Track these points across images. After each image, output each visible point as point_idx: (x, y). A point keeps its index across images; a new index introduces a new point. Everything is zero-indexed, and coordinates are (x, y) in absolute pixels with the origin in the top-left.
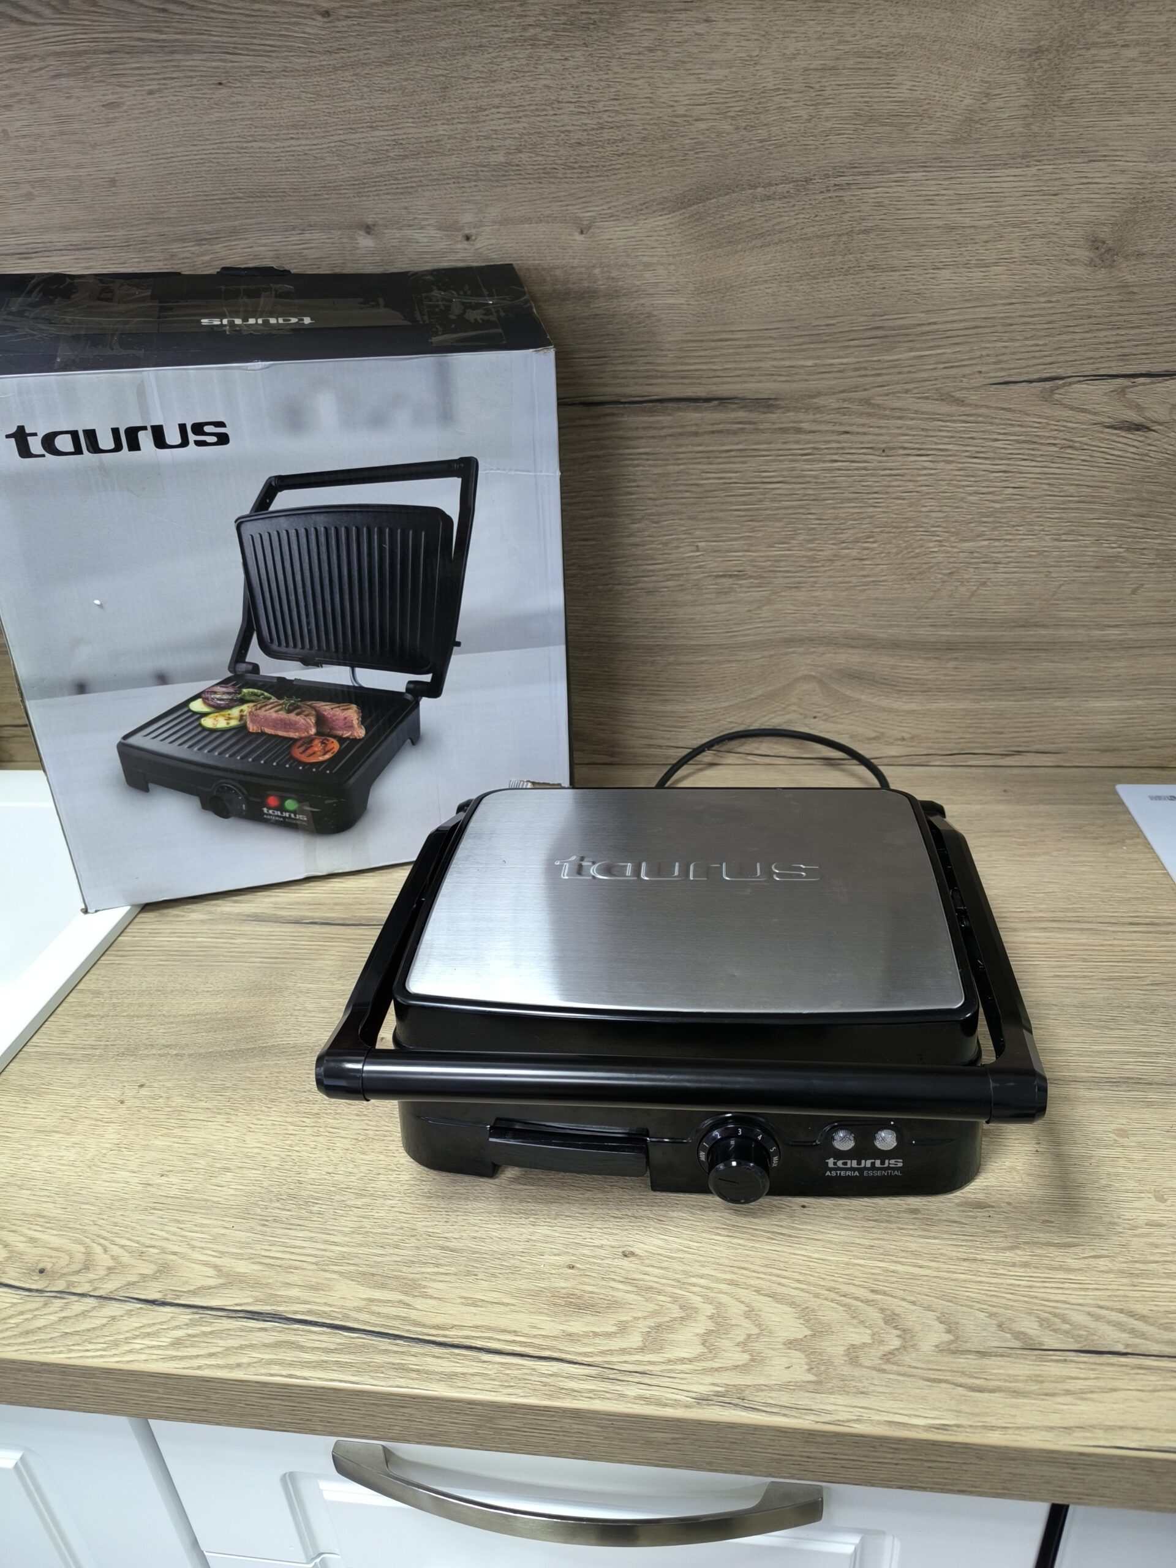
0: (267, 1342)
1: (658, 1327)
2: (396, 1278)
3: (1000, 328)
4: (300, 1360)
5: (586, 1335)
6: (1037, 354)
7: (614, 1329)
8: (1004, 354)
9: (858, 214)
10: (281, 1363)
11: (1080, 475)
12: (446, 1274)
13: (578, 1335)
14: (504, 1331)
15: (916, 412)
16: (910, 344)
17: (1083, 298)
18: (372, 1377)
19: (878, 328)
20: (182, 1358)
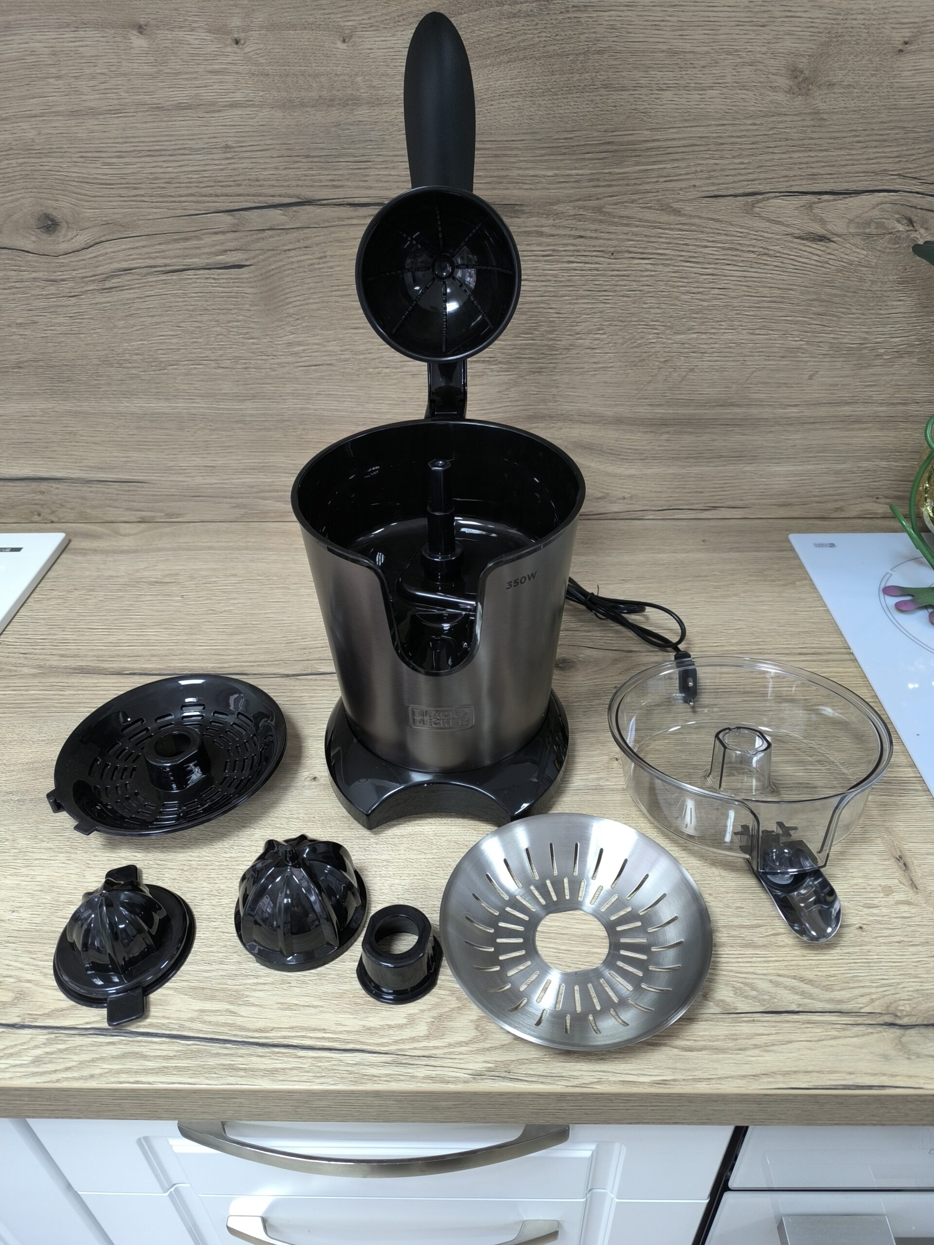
0: (115, 1054)
1: (440, 1017)
2: (223, 990)
3: (712, 147)
4: (144, 1067)
5: (382, 1028)
6: (742, 172)
7: (404, 1021)
8: (714, 171)
9: (594, 35)
10: (128, 1072)
11: (773, 279)
12: (265, 984)
13: (376, 1029)
14: (315, 1030)
15: (640, 220)
16: (637, 159)
17: (782, 122)
18: (207, 1078)
19: (609, 143)
20: (42, 1074)
